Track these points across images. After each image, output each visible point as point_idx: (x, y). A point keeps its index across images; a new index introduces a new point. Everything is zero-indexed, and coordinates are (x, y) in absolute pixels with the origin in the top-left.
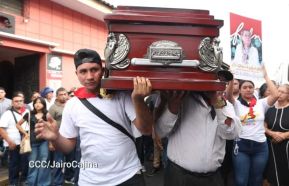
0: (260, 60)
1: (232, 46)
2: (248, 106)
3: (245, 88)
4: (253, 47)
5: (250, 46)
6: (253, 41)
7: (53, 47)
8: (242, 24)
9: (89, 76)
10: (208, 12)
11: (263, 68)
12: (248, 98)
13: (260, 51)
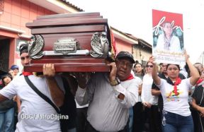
0: (182, 47)
1: (154, 36)
2: (173, 85)
3: (171, 69)
4: (174, 37)
5: (171, 35)
6: (174, 31)
7: (20, 34)
8: (164, 18)
9: (26, 61)
10: (97, 14)
11: (185, 53)
12: (173, 78)
13: (181, 39)
